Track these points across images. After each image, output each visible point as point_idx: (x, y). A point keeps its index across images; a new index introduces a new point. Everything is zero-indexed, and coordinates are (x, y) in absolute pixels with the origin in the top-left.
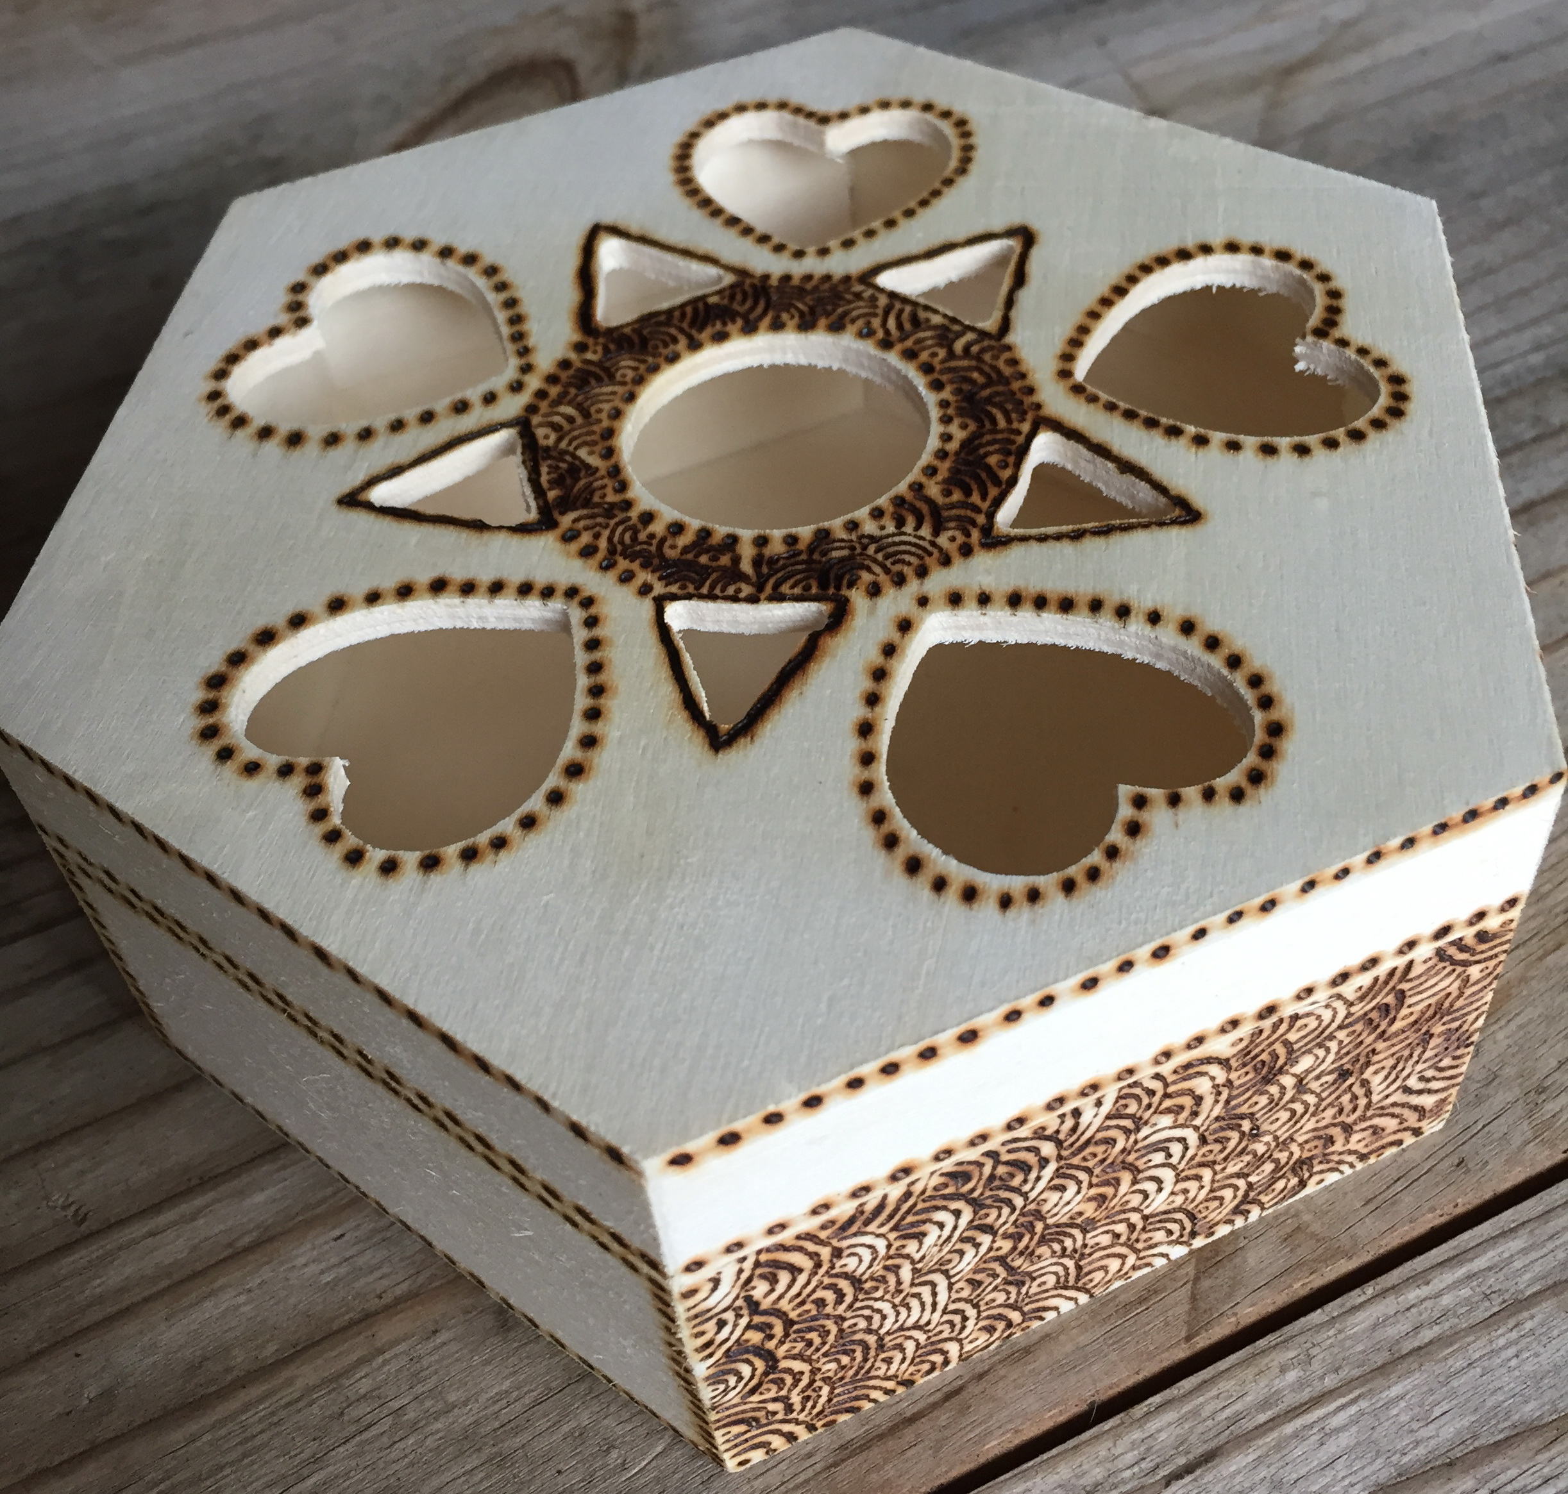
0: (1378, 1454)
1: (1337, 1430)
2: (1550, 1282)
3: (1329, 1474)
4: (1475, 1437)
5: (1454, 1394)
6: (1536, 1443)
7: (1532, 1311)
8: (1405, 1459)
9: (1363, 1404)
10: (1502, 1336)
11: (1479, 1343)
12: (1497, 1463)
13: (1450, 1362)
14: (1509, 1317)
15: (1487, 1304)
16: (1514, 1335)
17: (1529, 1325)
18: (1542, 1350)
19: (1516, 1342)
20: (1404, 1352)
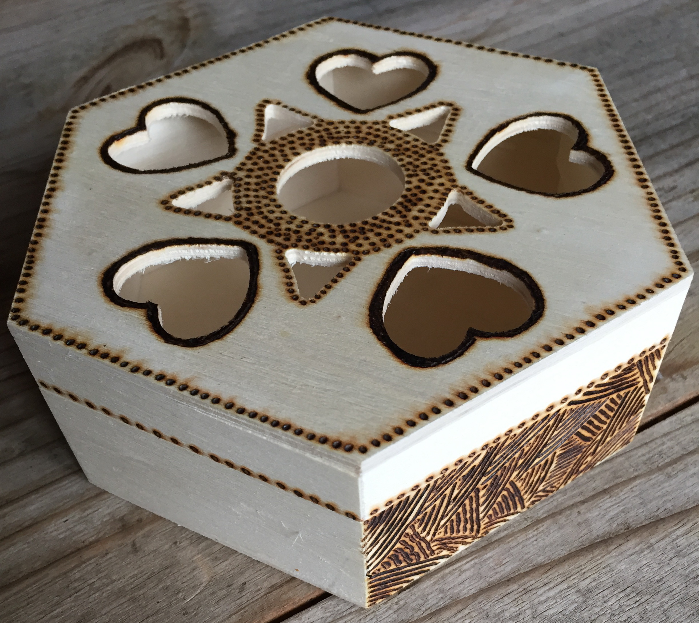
0: (481, 578)
1: (465, 571)
2: (550, 513)
3: (462, 586)
4: (519, 570)
5: (512, 555)
6: (542, 571)
7: (543, 524)
8: (492, 579)
9: (476, 560)
10: (531, 533)
11: (522, 536)
12: (527, 579)
13: (511, 543)
14: (534, 526)
15: (526, 522)
16: (535, 533)
17: (541, 529)
18: (546, 538)
19: (536, 536)
20: (493, 541)
